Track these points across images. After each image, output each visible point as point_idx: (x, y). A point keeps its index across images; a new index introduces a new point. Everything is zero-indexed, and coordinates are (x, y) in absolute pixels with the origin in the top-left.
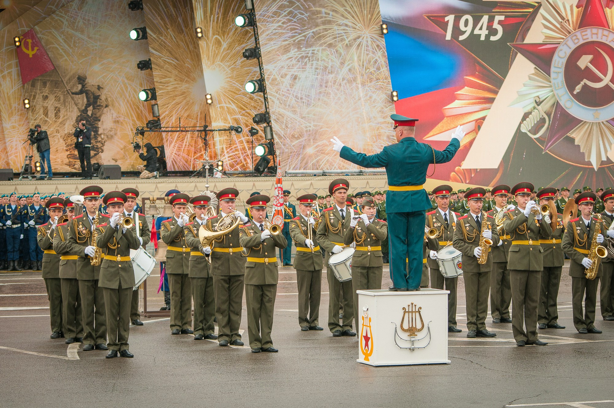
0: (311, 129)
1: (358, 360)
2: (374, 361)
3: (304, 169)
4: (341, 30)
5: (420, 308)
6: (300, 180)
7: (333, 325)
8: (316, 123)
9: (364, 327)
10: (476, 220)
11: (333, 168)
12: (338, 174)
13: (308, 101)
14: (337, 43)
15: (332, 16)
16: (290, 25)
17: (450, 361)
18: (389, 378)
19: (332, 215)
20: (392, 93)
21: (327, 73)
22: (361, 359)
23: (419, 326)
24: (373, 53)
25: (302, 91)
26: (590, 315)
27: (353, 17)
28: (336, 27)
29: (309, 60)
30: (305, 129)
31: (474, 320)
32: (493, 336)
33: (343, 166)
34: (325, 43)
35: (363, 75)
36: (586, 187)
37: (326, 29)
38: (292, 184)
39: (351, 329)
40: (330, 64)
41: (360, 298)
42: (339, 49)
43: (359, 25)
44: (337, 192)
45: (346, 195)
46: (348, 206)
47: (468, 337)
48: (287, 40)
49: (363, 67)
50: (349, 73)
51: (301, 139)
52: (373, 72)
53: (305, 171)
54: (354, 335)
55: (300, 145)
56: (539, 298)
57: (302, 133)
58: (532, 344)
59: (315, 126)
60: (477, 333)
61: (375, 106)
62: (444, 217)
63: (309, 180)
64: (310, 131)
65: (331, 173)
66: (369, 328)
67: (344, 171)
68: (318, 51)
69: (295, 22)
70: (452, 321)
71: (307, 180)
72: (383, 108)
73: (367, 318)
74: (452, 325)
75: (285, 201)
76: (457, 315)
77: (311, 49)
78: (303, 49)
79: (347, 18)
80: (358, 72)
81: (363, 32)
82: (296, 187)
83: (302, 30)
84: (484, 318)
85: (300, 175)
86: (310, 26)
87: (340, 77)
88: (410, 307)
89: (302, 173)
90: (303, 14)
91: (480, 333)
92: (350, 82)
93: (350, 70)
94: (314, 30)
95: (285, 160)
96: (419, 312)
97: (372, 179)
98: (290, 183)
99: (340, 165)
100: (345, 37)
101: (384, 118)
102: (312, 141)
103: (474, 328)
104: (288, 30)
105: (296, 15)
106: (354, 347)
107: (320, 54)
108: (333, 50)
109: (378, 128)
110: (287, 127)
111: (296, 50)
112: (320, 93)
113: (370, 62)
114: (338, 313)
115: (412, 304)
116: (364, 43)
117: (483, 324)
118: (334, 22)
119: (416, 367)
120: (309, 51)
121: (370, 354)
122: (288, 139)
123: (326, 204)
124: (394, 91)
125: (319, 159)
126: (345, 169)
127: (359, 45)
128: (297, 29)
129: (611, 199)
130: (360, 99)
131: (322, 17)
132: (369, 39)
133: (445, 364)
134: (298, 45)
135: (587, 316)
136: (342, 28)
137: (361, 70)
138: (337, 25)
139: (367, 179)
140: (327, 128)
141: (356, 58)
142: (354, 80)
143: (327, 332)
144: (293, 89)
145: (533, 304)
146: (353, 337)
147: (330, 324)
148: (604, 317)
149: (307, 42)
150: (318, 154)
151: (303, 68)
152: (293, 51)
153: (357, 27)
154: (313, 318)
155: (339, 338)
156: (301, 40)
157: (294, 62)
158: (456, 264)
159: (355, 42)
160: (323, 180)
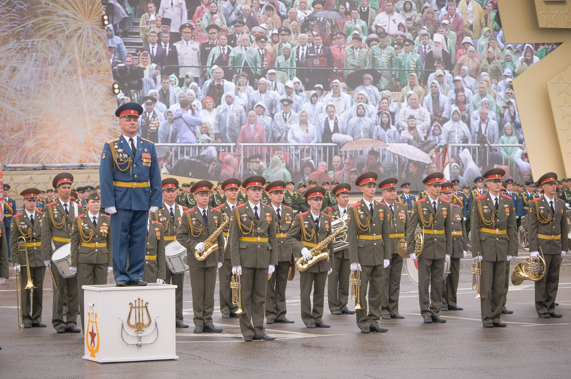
0: (30, 122)
1: (84, 357)
2: (100, 358)
3: (23, 163)
4: (62, 21)
5: (147, 303)
6: (19, 174)
7: (56, 322)
8: (35, 116)
9: (90, 323)
10: (202, 214)
11: (54, 162)
12: (59, 168)
13: (28, 93)
14: (57, 35)
15: (52, 6)
16: (9, 16)
17: (177, 357)
18: (116, 375)
19: (55, 210)
20: (113, 85)
21: (47, 65)
22: (87, 356)
23: (146, 322)
24: (94, 44)
25: (21, 83)
26: (318, 309)
27: (74, 8)
28: (56, 18)
29: (29, 51)
30: (24, 122)
31: (201, 315)
32: (220, 331)
33: (64, 160)
34: (45, 34)
35: (84, 67)
36: (311, 181)
37: (45, 20)
38: (12, 179)
39: (75, 325)
40: (50, 55)
41: (85, 293)
42: (59, 40)
43: (79, 16)
44: (61, 187)
45: (70, 190)
46: (72, 200)
47: (195, 332)
48: (5, 31)
49: (84, 59)
50: (69, 65)
51: (21, 133)
52: (94, 64)
53: (24, 165)
54: (79, 332)
55: (20, 138)
56: (266, 294)
57: (21, 126)
58: (260, 339)
59: (35, 119)
60: (204, 328)
61: (96, 99)
62: (170, 212)
63: (29, 174)
64: (29, 124)
65: (52, 167)
66: (95, 324)
67: (64, 165)
68: (38, 42)
69: (14, 13)
70: (179, 316)
71: (26, 174)
72: (104, 101)
73: (93, 313)
74: (179, 321)
75: (5, 196)
76: (183, 310)
77: (31, 40)
78: (23, 40)
79: (67, 9)
80: (79, 64)
81: (84, 24)
82: (15, 182)
83: (21, 21)
84: (211, 313)
85: (20, 169)
86: (29, 17)
87: (60, 69)
88: (137, 302)
89: (21, 167)
90: (22, 5)
91: (207, 329)
92: (70, 74)
93: (70, 62)
94: (34, 21)
95: (4, 154)
96: (146, 307)
97: (93, 173)
98: (10, 177)
99: (60, 158)
100: (65, 28)
101: (105, 111)
102: (31, 134)
103: (201, 323)
104: (6, 21)
105: (15, 5)
106: (79, 344)
107: (40, 45)
108: (53, 42)
109: (99, 122)
110: (6, 120)
111: (15, 41)
112: (40, 85)
113: (91, 53)
114: (62, 309)
115: (139, 299)
116: (85, 34)
117: (210, 319)
118: (54, 13)
119: (144, 364)
120: (29, 42)
121: (97, 351)
122: (7, 132)
123: (47, 199)
124: (115, 83)
125: (39, 153)
126: (66, 163)
127: (79, 37)
128: (16, 20)
129: (343, 193)
130: (80, 92)
131: (41, 8)
132: (90, 31)
133: (173, 360)
134: (17, 36)
135: (314, 311)
136: (63, 18)
137: (81, 62)
138: (57, 16)
139: (88, 173)
140: (47, 121)
141: (76, 50)
142: (74, 72)
143: (51, 329)
144: (12, 82)
145: (261, 299)
146: (77, 334)
147: (54, 321)
148: (331, 311)
149: (26, 33)
150: (38, 147)
151: (23, 61)
152: (12, 43)
153: (78, 18)
154: (35, 316)
155: (63, 334)
156: (20, 31)
157: (13, 53)
158: (182, 259)
159: (76, 33)
160: (43, 174)
